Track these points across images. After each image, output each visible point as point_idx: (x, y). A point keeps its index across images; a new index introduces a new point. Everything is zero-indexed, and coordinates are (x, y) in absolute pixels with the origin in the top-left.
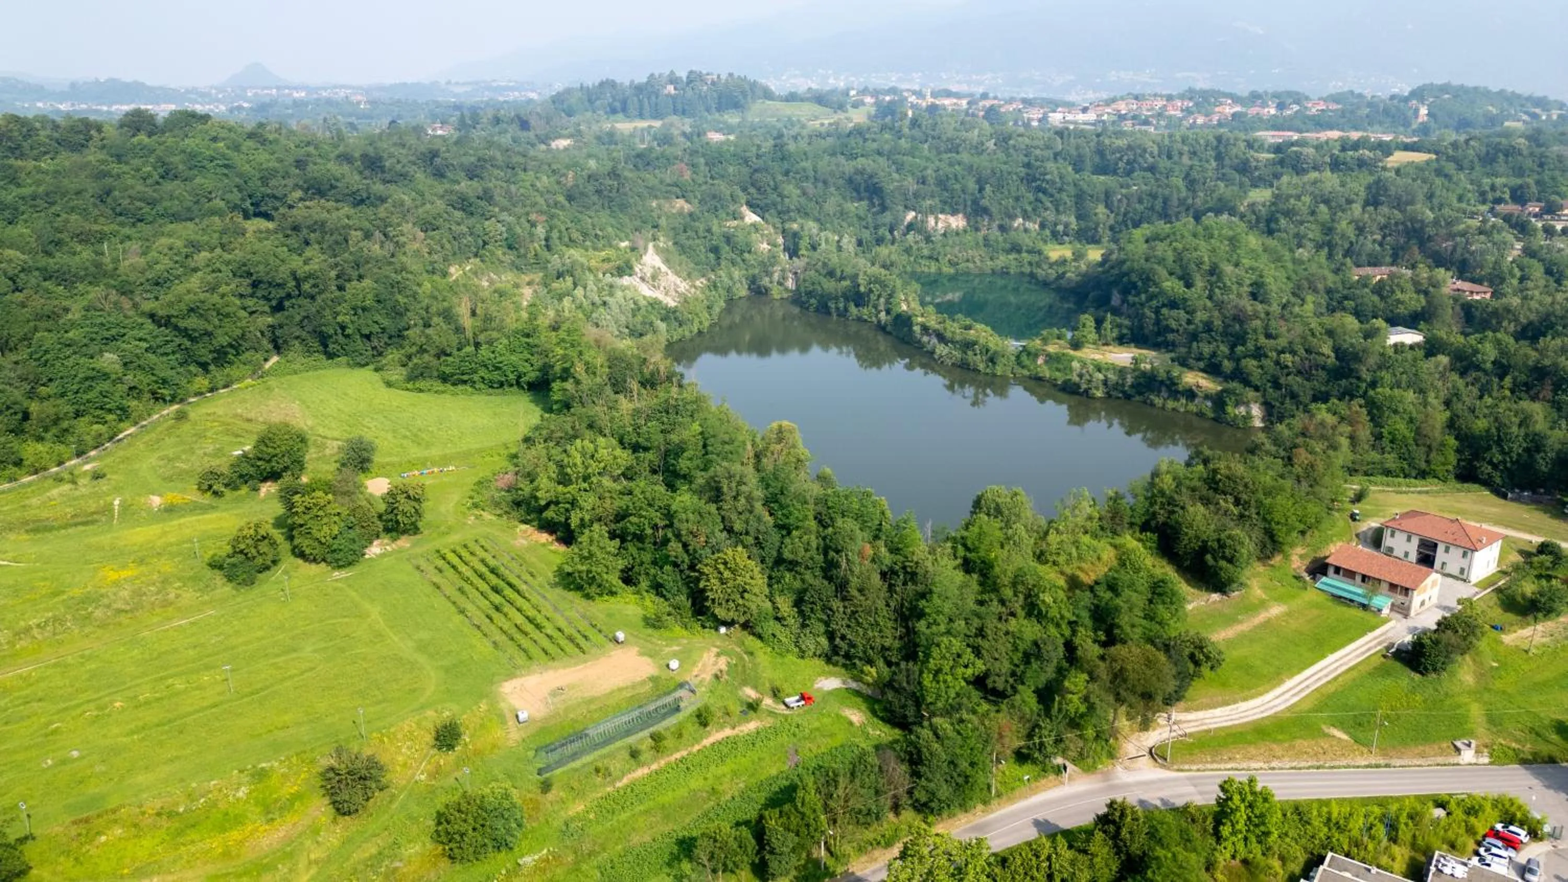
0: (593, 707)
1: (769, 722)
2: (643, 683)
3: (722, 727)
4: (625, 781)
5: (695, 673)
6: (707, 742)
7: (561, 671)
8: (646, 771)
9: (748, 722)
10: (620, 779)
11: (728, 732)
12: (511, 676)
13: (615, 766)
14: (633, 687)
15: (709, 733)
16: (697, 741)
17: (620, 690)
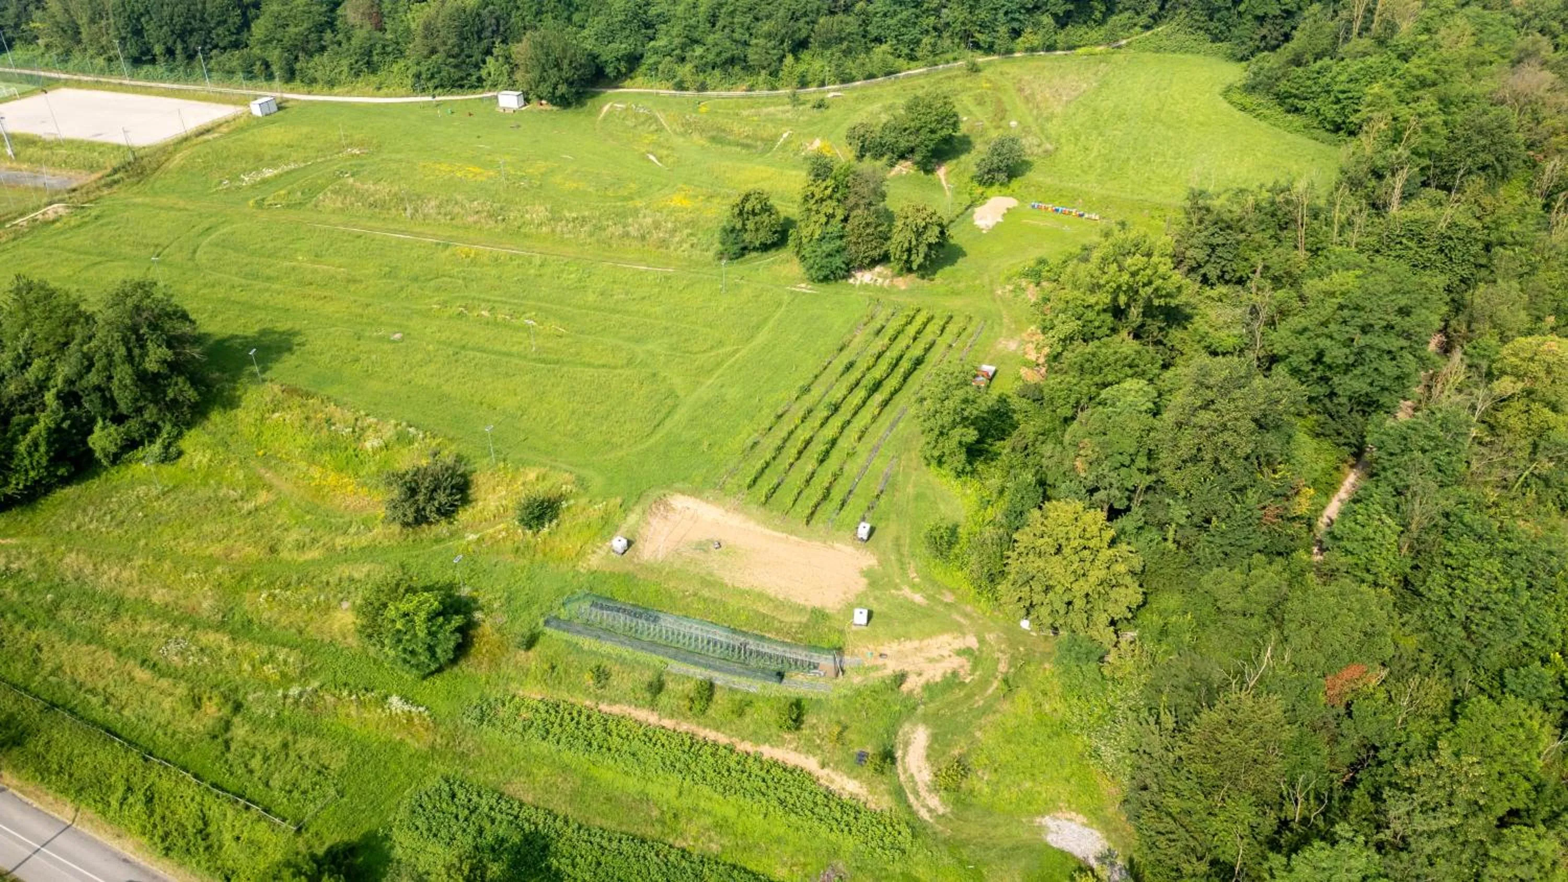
0: (706, 593)
1: (882, 802)
2: (801, 610)
3: (810, 748)
4: (616, 709)
5: (882, 649)
6: (768, 752)
7: (752, 525)
8: (653, 719)
9: (850, 774)
10: (613, 702)
11: (811, 764)
12: (696, 493)
13: (621, 681)
14: (779, 605)
15: (783, 742)
16: (755, 737)
17: (761, 596)
